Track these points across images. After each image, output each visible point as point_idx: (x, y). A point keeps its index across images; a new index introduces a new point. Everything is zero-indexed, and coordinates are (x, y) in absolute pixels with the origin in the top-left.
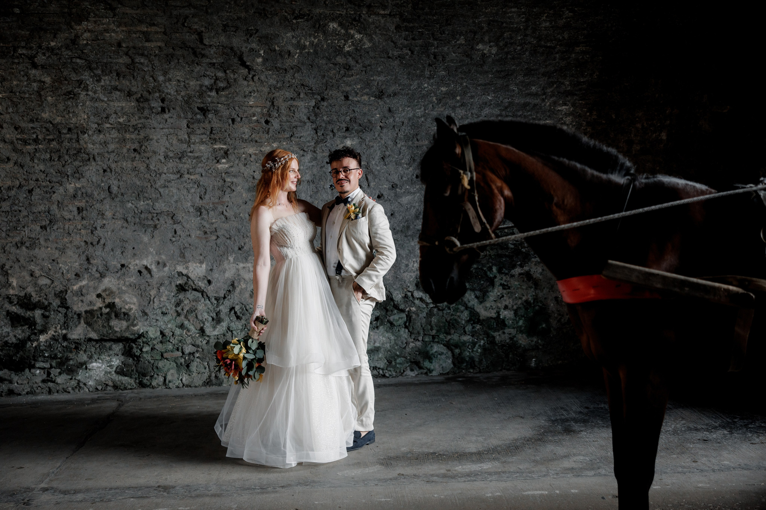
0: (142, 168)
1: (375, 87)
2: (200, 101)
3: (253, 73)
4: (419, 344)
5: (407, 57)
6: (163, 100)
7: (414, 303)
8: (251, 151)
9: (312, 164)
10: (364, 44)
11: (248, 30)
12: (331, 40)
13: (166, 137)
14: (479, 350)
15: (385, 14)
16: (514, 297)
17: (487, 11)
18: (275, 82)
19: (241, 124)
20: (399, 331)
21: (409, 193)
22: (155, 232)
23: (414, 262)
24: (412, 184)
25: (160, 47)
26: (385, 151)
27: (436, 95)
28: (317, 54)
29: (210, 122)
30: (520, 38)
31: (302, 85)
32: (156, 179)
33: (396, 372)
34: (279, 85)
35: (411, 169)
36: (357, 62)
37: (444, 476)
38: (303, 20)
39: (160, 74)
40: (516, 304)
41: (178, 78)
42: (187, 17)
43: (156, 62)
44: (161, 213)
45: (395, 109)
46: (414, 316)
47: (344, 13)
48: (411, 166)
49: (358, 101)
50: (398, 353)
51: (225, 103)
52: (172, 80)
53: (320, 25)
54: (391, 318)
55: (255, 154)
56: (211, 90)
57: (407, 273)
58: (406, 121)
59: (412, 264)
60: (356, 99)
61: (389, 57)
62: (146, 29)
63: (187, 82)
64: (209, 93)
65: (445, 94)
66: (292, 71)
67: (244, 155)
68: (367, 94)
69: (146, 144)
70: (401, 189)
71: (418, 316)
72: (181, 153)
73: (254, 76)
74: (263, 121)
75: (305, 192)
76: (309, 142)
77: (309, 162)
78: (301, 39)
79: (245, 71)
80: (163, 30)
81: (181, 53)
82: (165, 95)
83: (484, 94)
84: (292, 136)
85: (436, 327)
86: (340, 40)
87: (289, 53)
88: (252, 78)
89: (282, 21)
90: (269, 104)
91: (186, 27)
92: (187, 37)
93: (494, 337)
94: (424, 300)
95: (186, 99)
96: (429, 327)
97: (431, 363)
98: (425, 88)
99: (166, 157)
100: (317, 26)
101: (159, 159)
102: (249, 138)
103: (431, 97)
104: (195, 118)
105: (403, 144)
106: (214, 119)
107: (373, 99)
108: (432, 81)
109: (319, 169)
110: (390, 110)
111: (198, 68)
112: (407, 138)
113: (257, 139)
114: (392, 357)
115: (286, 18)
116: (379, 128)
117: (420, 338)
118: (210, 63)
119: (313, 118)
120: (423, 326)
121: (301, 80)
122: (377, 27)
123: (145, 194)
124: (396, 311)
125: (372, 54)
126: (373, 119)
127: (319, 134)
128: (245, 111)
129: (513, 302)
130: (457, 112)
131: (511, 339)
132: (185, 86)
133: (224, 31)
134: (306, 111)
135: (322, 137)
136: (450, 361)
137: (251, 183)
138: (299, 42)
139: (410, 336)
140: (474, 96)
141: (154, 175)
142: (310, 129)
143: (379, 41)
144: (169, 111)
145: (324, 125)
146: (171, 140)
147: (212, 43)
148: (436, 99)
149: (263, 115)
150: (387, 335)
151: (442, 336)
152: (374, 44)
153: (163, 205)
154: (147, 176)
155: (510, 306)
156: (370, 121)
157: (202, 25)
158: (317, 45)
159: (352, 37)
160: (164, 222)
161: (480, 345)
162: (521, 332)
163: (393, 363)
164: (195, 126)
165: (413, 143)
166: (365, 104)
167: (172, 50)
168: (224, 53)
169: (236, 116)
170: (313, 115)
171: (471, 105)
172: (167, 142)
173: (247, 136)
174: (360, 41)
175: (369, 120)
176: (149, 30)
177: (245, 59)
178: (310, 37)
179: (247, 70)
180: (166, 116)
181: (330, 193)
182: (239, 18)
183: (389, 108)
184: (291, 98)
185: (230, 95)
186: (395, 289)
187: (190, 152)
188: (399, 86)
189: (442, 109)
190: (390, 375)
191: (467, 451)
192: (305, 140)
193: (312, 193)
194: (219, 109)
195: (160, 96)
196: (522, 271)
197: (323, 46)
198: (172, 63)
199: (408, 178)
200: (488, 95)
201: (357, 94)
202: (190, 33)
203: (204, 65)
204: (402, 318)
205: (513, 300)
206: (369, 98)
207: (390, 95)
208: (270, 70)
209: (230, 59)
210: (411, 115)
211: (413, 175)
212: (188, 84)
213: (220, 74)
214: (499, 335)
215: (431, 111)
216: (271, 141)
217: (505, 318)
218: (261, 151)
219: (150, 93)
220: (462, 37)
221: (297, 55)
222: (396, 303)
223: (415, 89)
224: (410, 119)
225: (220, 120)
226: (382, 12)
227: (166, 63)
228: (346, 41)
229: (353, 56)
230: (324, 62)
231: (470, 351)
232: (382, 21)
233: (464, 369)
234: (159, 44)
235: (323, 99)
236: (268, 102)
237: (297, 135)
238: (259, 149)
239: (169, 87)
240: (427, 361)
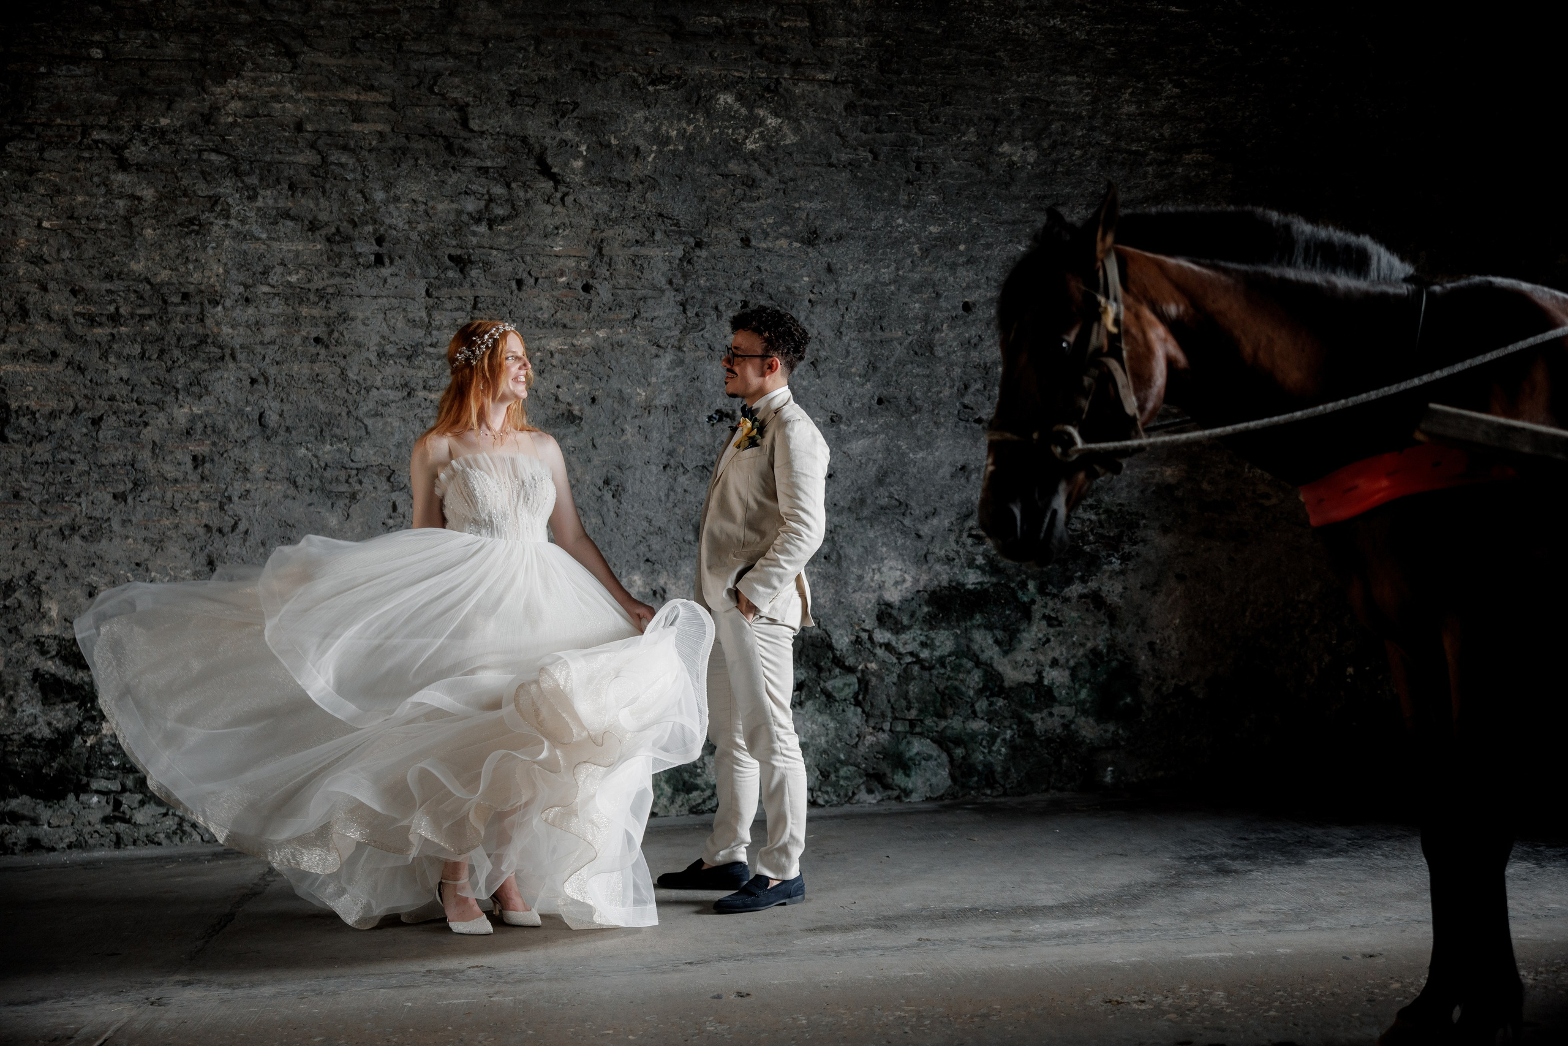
0: (331, 376)
1: (801, 223)
2: (454, 243)
3: (564, 189)
4: (884, 737)
5: (866, 165)
6: (380, 241)
7: (875, 655)
8: (554, 344)
9: (674, 373)
10: (784, 137)
11: (558, 103)
12: (720, 127)
13: (382, 315)
14: (1003, 750)
15: (826, 81)
16: (1069, 641)
17: (1020, 79)
18: (606, 209)
19: (536, 291)
20: (843, 711)
21: (865, 433)
22: (353, 506)
23: (873, 570)
24: (870, 415)
25: (380, 133)
26: (818, 350)
27: (919, 240)
28: (692, 154)
29: (473, 285)
30: (1080, 134)
31: (660, 215)
32: (358, 398)
33: (838, 796)
34: (614, 215)
35: (869, 386)
36: (768, 172)
37: (1013, 939)
38: (666, 87)
39: (377, 187)
40: (1074, 656)
41: (414, 196)
42: (438, 75)
43: (372, 165)
44: (365, 469)
45: (839, 266)
46: (874, 681)
47: (747, 76)
48: (869, 380)
49: (769, 250)
50: (842, 757)
51: (507, 247)
52: (403, 200)
53: (699, 98)
54: (829, 685)
55: (562, 352)
56: (478, 221)
57: (860, 593)
58: (860, 291)
59: (871, 574)
60: (764, 246)
61: (831, 165)
62: (355, 97)
63: (431, 204)
64: (474, 228)
65: (936, 239)
66: (640, 186)
67: (539, 354)
68: (786, 236)
69: (341, 328)
70: (849, 426)
71: (883, 680)
72: (412, 346)
73: (565, 195)
74: (579, 285)
75: (659, 429)
76: (669, 328)
77: (669, 369)
78: (661, 124)
79: (547, 185)
80: (389, 100)
81: (421, 146)
82: (386, 230)
83: (1011, 241)
84: (635, 317)
85: (918, 702)
86: (737, 128)
87: (637, 151)
88: (562, 199)
89: (627, 88)
90: (591, 252)
91: (436, 94)
92: (437, 115)
93: (1031, 723)
94: (894, 648)
95: (427, 237)
96: (904, 703)
97: (908, 776)
98: (900, 226)
99: (381, 354)
100: (695, 99)
101: (367, 359)
102: (549, 319)
103: (909, 243)
104: (443, 276)
105: (853, 335)
106: (482, 280)
107: (798, 245)
108: (912, 213)
109: (687, 383)
110: (829, 269)
111: (455, 177)
112: (863, 325)
113: (566, 321)
114: (829, 765)
115: (635, 82)
116: (807, 303)
117: (887, 726)
118: (480, 169)
119: (678, 281)
120: (892, 700)
121: (658, 204)
122: (809, 105)
123: (335, 429)
124: (837, 671)
125: (798, 157)
126: (797, 285)
127: (689, 314)
128: (544, 266)
129: (1068, 653)
130: (959, 274)
131: (1066, 726)
132: (426, 212)
133: (512, 103)
134: (665, 267)
135: (696, 320)
136: (945, 773)
137: (551, 410)
138: (657, 130)
139: (867, 721)
140: (992, 245)
141: (354, 392)
142: (672, 303)
143: (813, 132)
144: (392, 262)
145: (699, 296)
146: (393, 321)
147: (485, 128)
148: (920, 249)
149: (580, 273)
150: (820, 719)
151: (928, 722)
152: (802, 138)
153: (371, 452)
154: (341, 393)
155: (1062, 661)
156: (790, 291)
157: (469, 92)
158: (692, 137)
159: (762, 122)
160: (371, 488)
161: (1004, 740)
162: (1085, 713)
163: (833, 777)
164: (444, 292)
165: (873, 335)
166: (781, 256)
167: (404, 140)
168: (508, 148)
169: (525, 275)
170: (679, 275)
171: (987, 261)
172: (384, 324)
173: (546, 316)
174: (776, 132)
175: (788, 288)
176: (362, 98)
177: (549, 160)
178: (679, 120)
179: (551, 183)
180: (386, 272)
181: (709, 431)
182: (542, 80)
183: (829, 264)
184: (637, 242)
185: (516, 233)
186: (836, 626)
187: (431, 345)
188: (848, 221)
189: (930, 269)
190: (827, 802)
191: (1038, 903)
192: (661, 326)
193: (672, 431)
194: (492, 259)
195: (375, 230)
196: (1085, 591)
197: (703, 139)
198: (403, 166)
199: (863, 404)
200: (1019, 243)
201: (766, 235)
202: (444, 106)
203: (468, 170)
204: (850, 685)
205: (1068, 648)
206: (790, 244)
207: (831, 239)
208: (598, 184)
209: (519, 161)
210: (869, 279)
211: (872, 397)
212: (433, 208)
213: (498, 190)
214: (1042, 719)
215: (910, 271)
216: (594, 325)
217: (1053, 683)
218: (573, 345)
219: (355, 225)
220: (972, 129)
221: (653, 155)
222: (838, 653)
223: (879, 229)
224: (867, 287)
225: (494, 282)
226: (821, 76)
227: (392, 164)
228: (749, 131)
229: (762, 160)
230: (705, 170)
231: (986, 751)
232: (821, 94)
233: (972, 788)
234: (380, 127)
235: (699, 245)
236: (590, 248)
237: (645, 315)
238: (569, 341)
239: (395, 213)
240: (901, 772)
